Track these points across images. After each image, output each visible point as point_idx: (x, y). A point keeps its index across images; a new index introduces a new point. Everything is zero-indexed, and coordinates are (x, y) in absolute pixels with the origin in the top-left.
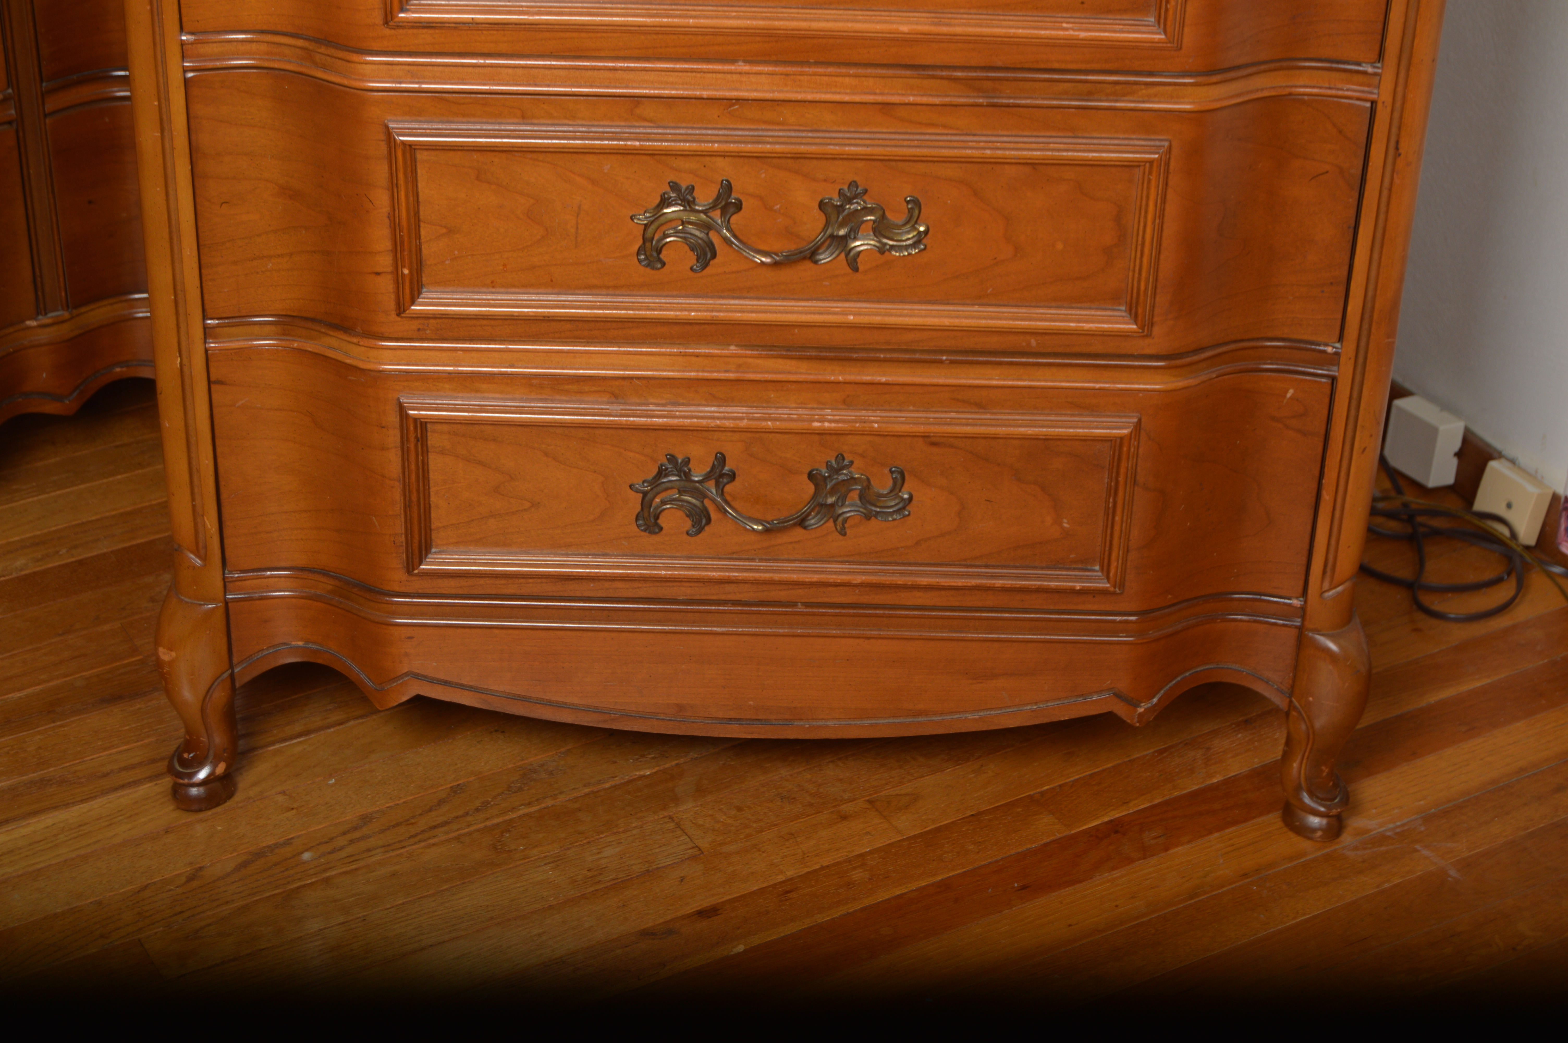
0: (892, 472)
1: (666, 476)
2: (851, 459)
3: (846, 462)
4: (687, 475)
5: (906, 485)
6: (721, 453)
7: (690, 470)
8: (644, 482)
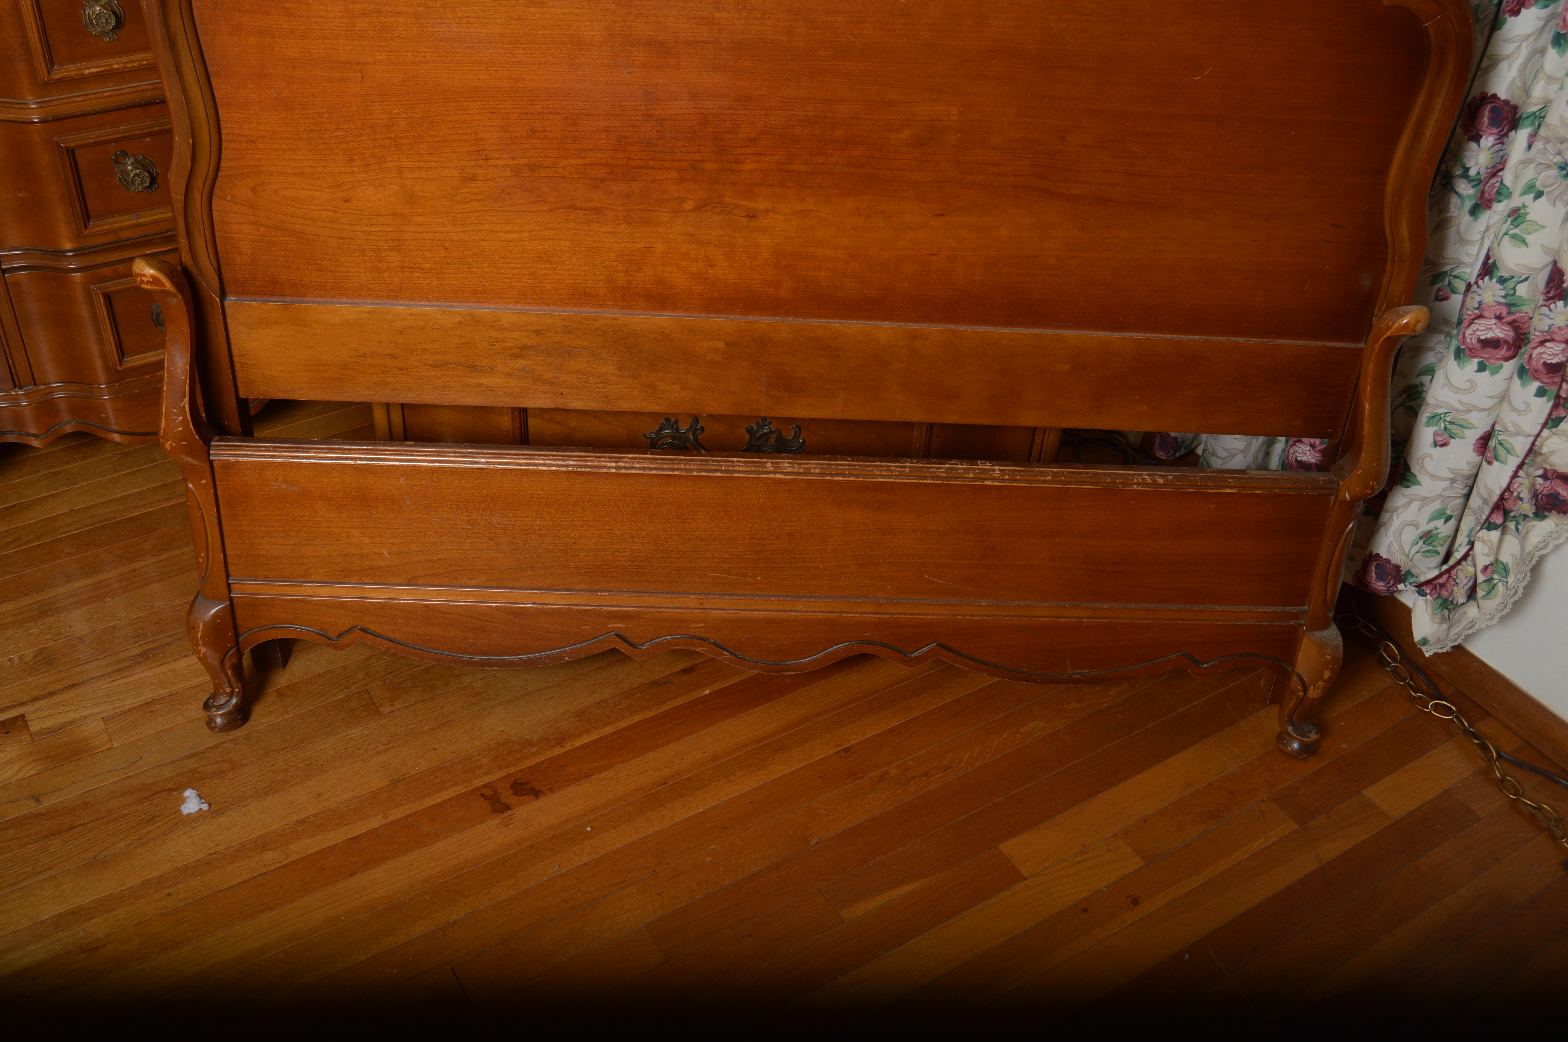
1: (665, 430)
4: (677, 429)
5: (801, 435)
7: (678, 426)
8: (651, 433)
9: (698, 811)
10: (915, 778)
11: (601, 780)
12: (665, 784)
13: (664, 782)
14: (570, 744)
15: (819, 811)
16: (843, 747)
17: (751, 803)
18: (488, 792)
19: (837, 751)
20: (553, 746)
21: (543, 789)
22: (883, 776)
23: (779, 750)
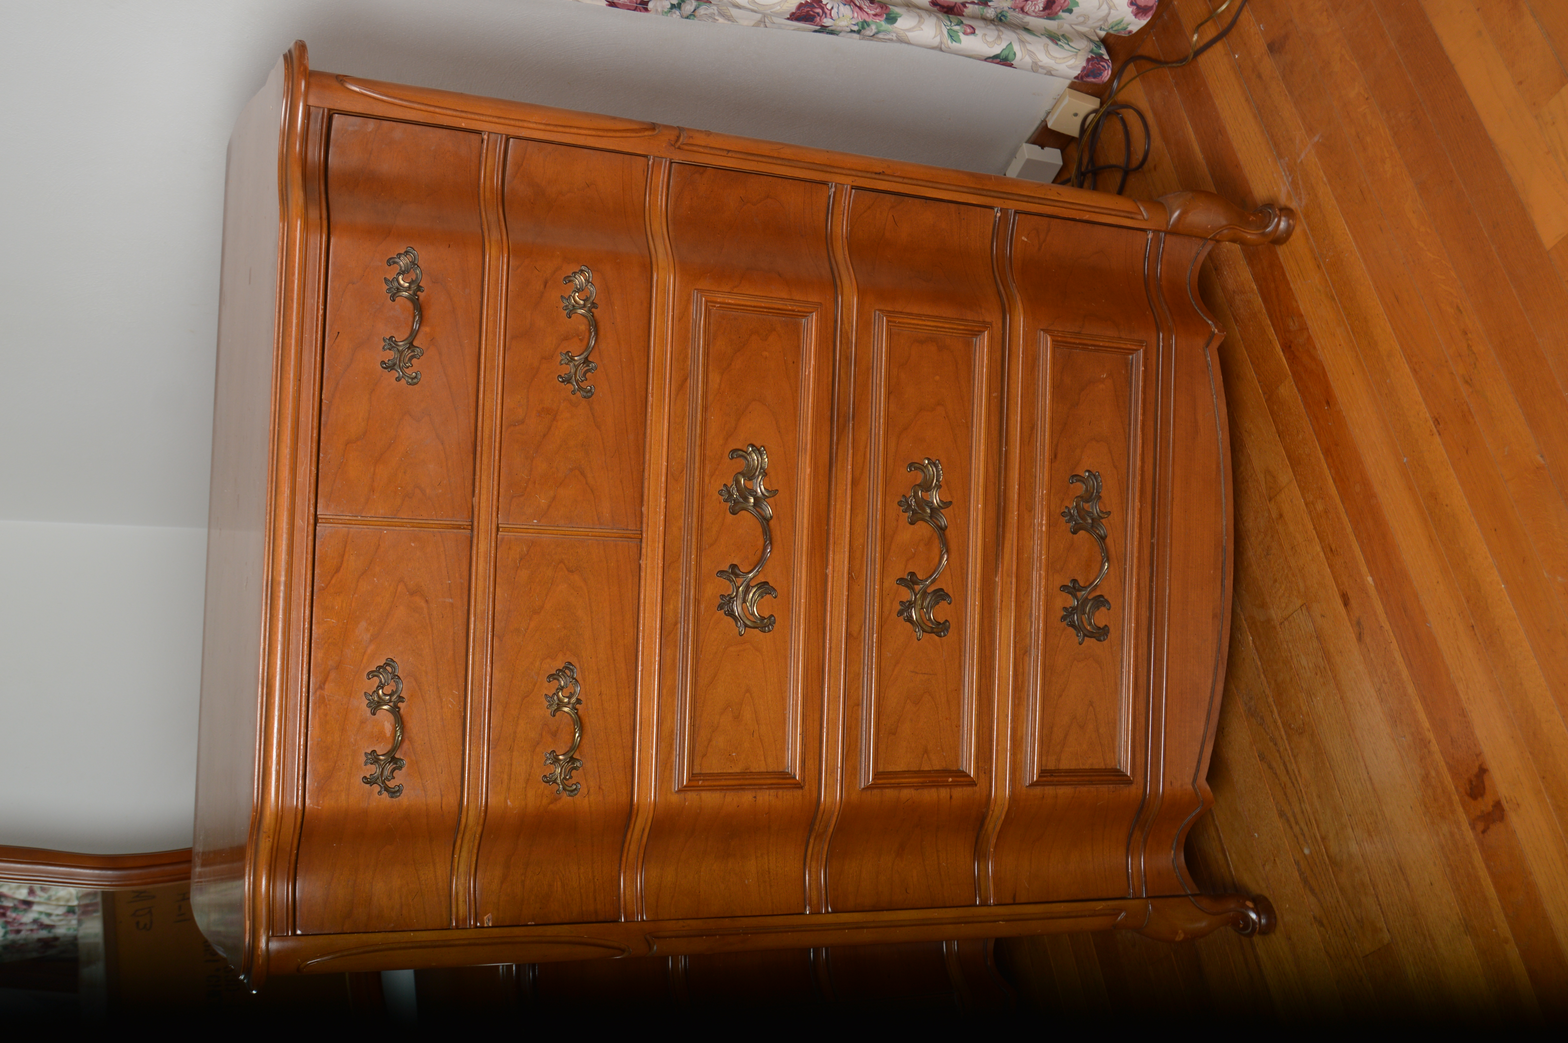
0: (1073, 482)
1: (1074, 622)
2: (1064, 508)
3: (1066, 511)
4: (1074, 609)
5: (1080, 474)
6: (1061, 588)
7: (1071, 608)
8: (1078, 636)
9: (1504, 591)
10: (1468, 345)
11: (1468, 699)
12: (1473, 626)
13: (1471, 628)
14: (1427, 733)
15: (1506, 454)
16: (1434, 426)
17: (1495, 530)
18: (1480, 826)
19: (1437, 434)
20: (1429, 752)
21: (1477, 764)
22: (1467, 382)
23: (1436, 499)
